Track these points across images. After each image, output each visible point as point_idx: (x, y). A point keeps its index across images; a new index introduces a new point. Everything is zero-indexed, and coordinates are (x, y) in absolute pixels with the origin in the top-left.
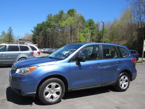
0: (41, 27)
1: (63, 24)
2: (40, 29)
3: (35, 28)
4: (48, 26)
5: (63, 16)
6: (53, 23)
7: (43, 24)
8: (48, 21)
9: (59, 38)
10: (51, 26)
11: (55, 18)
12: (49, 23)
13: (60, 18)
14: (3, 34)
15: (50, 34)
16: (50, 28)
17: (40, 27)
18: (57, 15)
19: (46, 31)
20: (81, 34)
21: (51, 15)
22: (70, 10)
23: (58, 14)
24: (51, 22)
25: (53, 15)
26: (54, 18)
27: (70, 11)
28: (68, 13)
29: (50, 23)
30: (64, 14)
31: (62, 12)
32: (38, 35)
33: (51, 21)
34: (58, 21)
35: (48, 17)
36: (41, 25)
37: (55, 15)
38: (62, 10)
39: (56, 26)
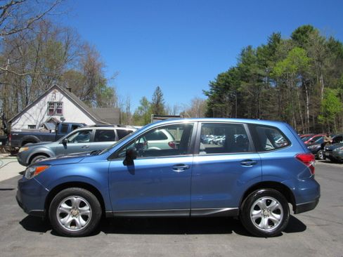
0: (226, 82)
1: (279, 68)
2: (226, 85)
3: (212, 85)
4: (242, 77)
5: (280, 48)
6: (254, 69)
7: (231, 75)
8: (243, 66)
9: (272, 106)
10: (250, 76)
11: (259, 56)
12: (245, 70)
13: (271, 55)
14: (142, 104)
15: (247, 97)
16: (247, 82)
17: (224, 82)
18: (264, 47)
19: (239, 89)
20: (332, 91)
21: (249, 48)
22: (299, 29)
23: (266, 44)
24: (249, 67)
25: (254, 48)
26: (257, 55)
27: (298, 31)
28: (295, 38)
29: (248, 70)
30: (281, 42)
31: (276, 39)
32: (220, 101)
33: (249, 65)
34: (268, 62)
35: (242, 54)
36: (228, 77)
37: (259, 48)
38: (276, 33)
39: (264, 76)
